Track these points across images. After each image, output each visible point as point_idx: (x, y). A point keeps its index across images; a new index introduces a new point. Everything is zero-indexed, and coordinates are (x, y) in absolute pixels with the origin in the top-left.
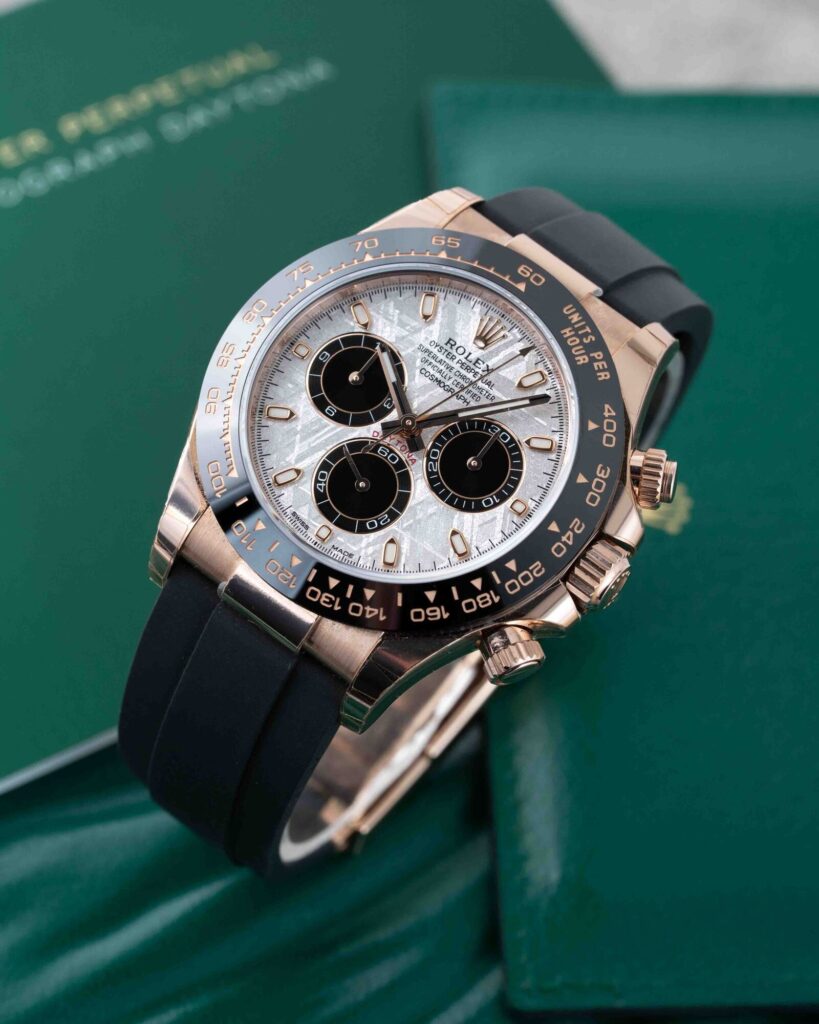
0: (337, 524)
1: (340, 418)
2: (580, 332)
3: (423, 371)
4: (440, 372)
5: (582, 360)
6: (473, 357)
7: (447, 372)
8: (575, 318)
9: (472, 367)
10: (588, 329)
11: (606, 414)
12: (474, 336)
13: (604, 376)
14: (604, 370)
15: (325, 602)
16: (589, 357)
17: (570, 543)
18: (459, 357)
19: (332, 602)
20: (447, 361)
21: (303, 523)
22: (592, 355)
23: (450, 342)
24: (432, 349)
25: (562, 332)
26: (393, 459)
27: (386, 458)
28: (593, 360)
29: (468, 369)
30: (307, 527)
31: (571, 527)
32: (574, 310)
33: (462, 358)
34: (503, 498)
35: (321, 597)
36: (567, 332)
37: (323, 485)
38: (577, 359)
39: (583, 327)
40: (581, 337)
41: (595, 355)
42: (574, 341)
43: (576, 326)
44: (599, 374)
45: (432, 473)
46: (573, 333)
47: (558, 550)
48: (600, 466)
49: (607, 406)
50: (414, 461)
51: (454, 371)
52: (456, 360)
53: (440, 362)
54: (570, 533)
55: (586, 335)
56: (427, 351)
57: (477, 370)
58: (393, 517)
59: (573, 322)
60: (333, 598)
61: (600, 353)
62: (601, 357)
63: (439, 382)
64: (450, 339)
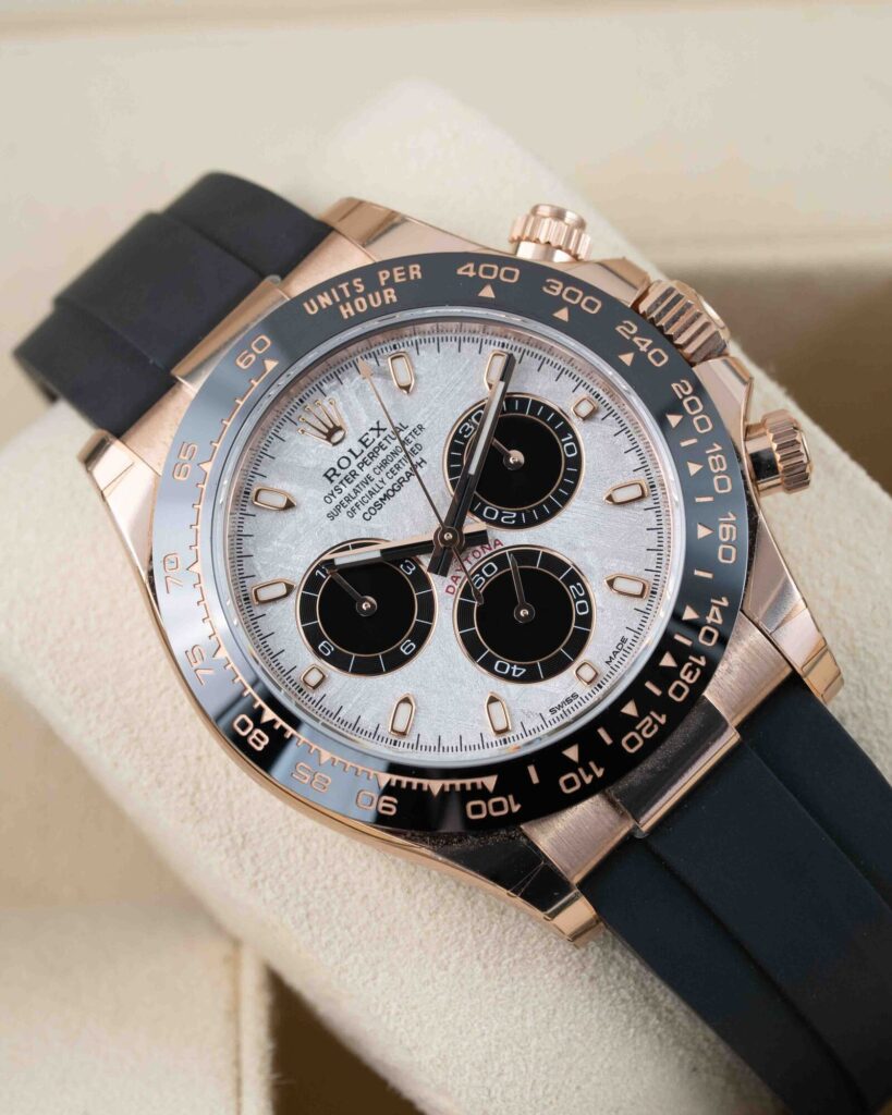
0: (576, 654)
1: (421, 635)
2: (348, 295)
3: (367, 516)
4: (371, 494)
5: (390, 296)
6: (357, 448)
7: (372, 484)
8: (325, 300)
9: (370, 449)
10: (344, 286)
11: (471, 274)
12: (326, 442)
13: (415, 271)
14: (407, 271)
15: (692, 678)
16: (385, 287)
17: (649, 342)
18: (354, 466)
19: (694, 667)
20: (356, 482)
21: (568, 701)
22: (383, 284)
23: (329, 476)
24: (336, 501)
25: (346, 317)
26: (490, 569)
27: (487, 579)
28: (390, 283)
29: (373, 455)
30: (575, 696)
31: (628, 338)
32: (312, 301)
33: (355, 462)
34: (567, 429)
35: (684, 681)
36: (346, 311)
37: (515, 668)
38: (388, 302)
39: (340, 292)
40: (354, 295)
41: (383, 281)
42: (361, 305)
43: (338, 300)
44: (412, 278)
45: (518, 518)
46: (348, 304)
47: (660, 359)
48: (545, 289)
49: (460, 272)
50: (497, 543)
51: (373, 475)
52: (358, 471)
53: (356, 492)
54: (636, 340)
55: (351, 288)
56: (338, 509)
57: (375, 444)
58: (574, 577)
59: (330, 303)
60: (689, 664)
61: (381, 273)
62: (387, 273)
63: (386, 496)
64: (325, 475)
